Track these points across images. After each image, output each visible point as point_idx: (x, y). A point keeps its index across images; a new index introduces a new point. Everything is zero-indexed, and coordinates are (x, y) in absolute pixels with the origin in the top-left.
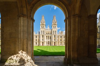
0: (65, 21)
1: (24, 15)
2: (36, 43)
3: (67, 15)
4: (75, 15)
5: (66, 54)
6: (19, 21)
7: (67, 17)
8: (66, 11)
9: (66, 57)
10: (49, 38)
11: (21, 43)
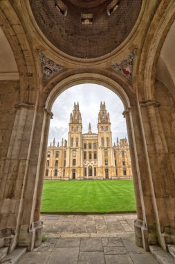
0: (126, 114)
1: (29, 104)
2: (56, 171)
3: (129, 103)
4: (145, 102)
5: (140, 208)
6: (17, 117)
7: (129, 106)
8: (125, 94)
9: (141, 218)
10: (90, 157)
11: (8, 173)
